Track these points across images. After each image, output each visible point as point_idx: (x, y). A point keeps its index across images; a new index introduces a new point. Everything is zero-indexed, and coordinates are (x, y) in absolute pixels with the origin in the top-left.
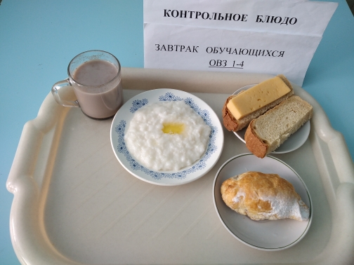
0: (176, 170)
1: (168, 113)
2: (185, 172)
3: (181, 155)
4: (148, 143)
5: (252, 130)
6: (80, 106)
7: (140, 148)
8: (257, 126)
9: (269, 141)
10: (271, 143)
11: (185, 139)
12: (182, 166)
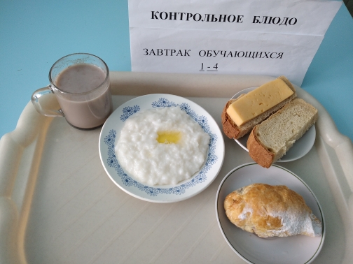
0: (173, 184)
1: (163, 121)
2: (183, 186)
3: (178, 167)
4: (141, 155)
5: (255, 137)
6: (64, 116)
7: (132, 161)
8: (260, 133)
9: (274, 149)
10: (277, 151)
11: (183, 149)
12: (181, 180)
